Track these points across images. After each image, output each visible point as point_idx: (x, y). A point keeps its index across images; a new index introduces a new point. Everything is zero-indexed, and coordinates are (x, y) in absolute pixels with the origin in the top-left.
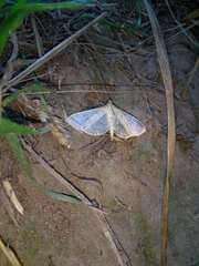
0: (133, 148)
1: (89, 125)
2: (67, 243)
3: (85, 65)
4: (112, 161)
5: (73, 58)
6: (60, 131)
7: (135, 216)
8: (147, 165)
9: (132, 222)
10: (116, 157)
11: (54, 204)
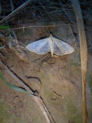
0: (67, 61)
1: (38, 49)
2: (20, 116)
3: (39, 18)
4: (52, 69)
5: (32, 15)
6: (19, 52)
7: (67, 103)
8: (76, 71)
9: (65, 107)
10: (55, 67)
11: (15, 93)
